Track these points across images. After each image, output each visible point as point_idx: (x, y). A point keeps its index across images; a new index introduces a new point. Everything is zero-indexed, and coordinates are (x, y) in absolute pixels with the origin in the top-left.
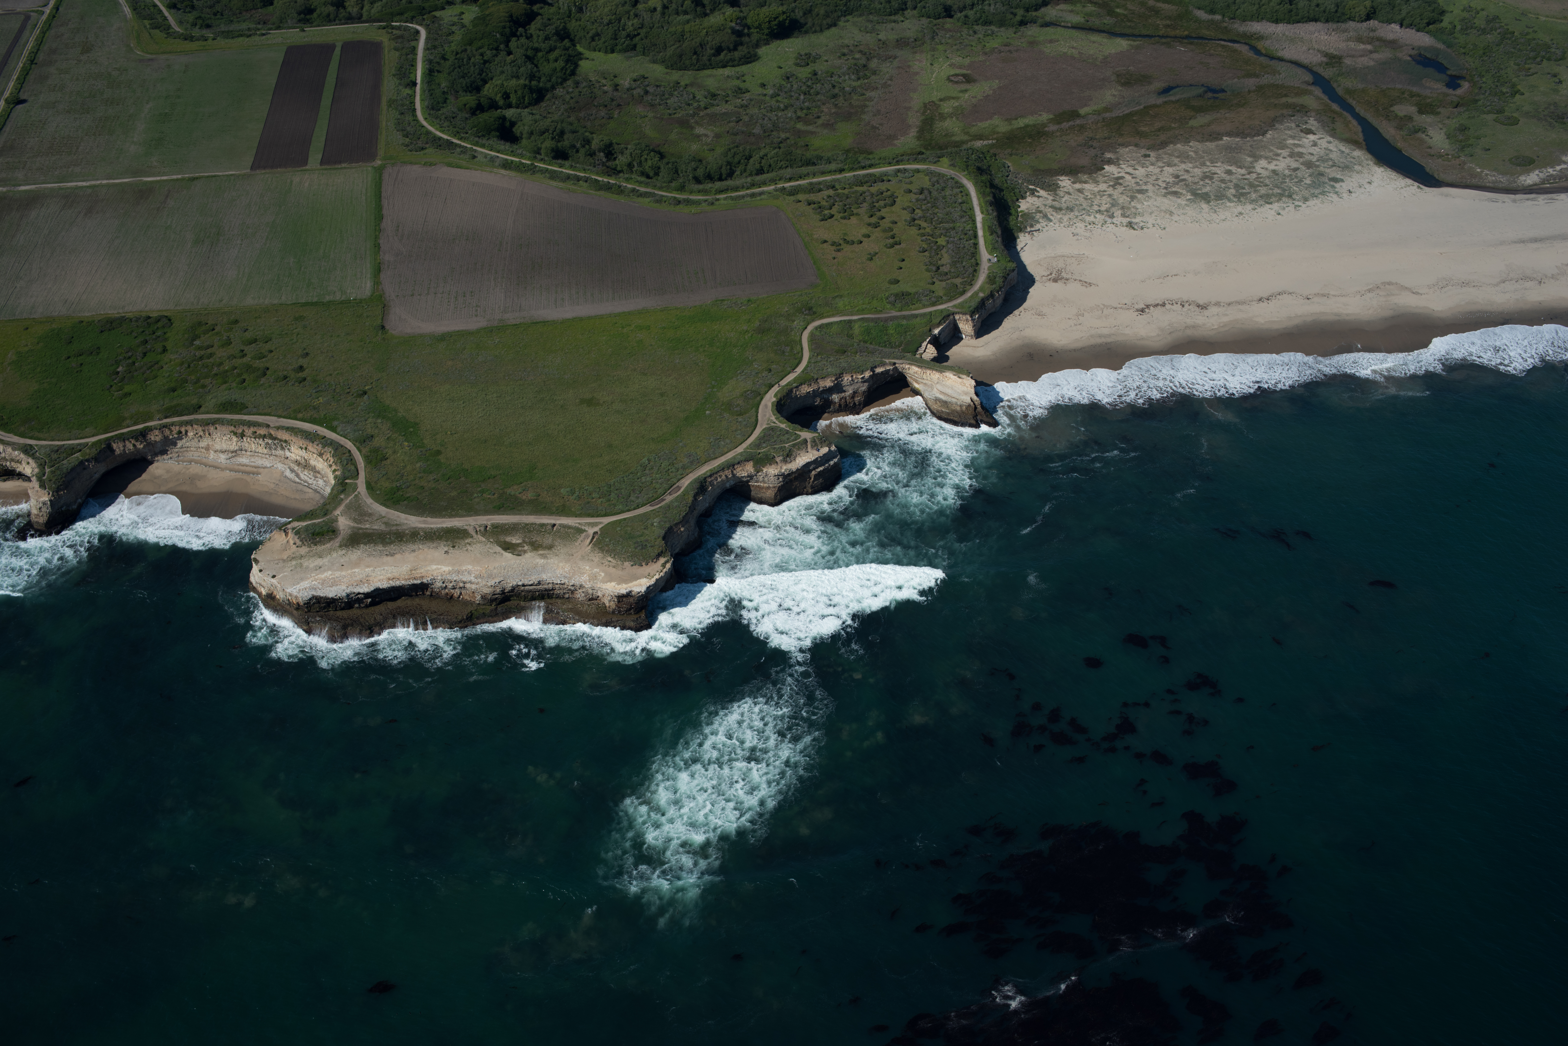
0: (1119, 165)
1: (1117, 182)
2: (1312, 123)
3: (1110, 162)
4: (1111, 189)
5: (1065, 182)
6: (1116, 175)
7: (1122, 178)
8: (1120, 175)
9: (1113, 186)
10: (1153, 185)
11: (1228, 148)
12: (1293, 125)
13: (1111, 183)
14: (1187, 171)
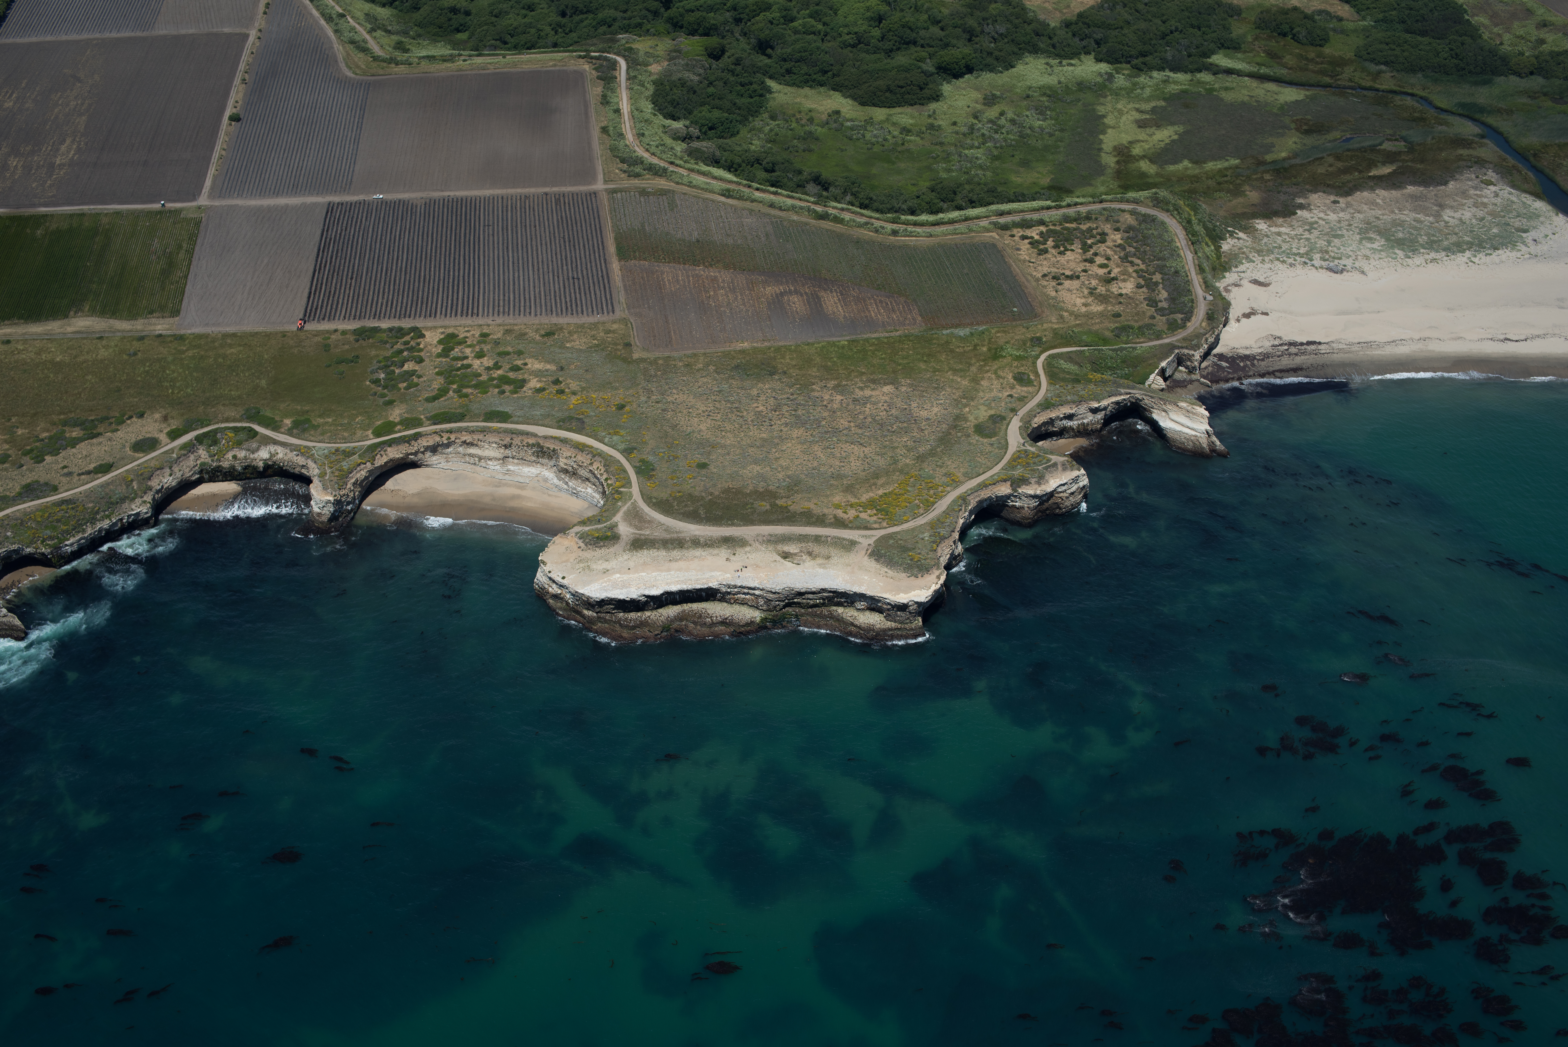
0: (1311, 210)
1: (1311, 226)
2: (1491, 175)
3: (1302, 207)
4: (1307, 233)
5: (1261, 225)
6: (1311, 220)
7: (1317, 223)
8: (1313, 220)
9: (1309, 230)
10: (1347, 230)
11: (1414, 197)
12: (1473, 176)
13: (1307, 227)
14: (1378, 218)
